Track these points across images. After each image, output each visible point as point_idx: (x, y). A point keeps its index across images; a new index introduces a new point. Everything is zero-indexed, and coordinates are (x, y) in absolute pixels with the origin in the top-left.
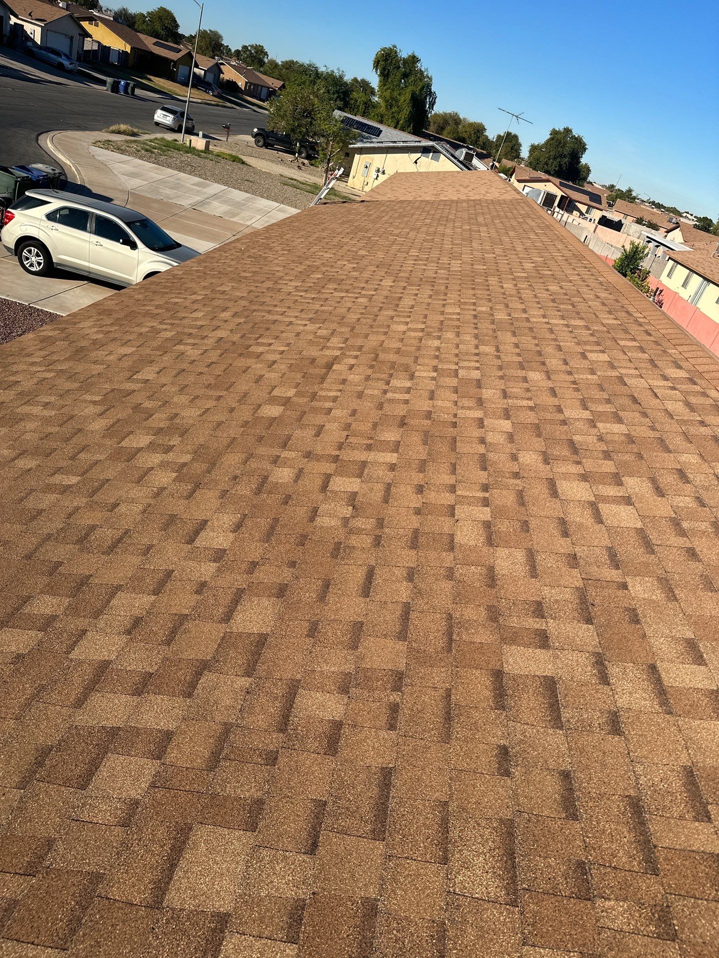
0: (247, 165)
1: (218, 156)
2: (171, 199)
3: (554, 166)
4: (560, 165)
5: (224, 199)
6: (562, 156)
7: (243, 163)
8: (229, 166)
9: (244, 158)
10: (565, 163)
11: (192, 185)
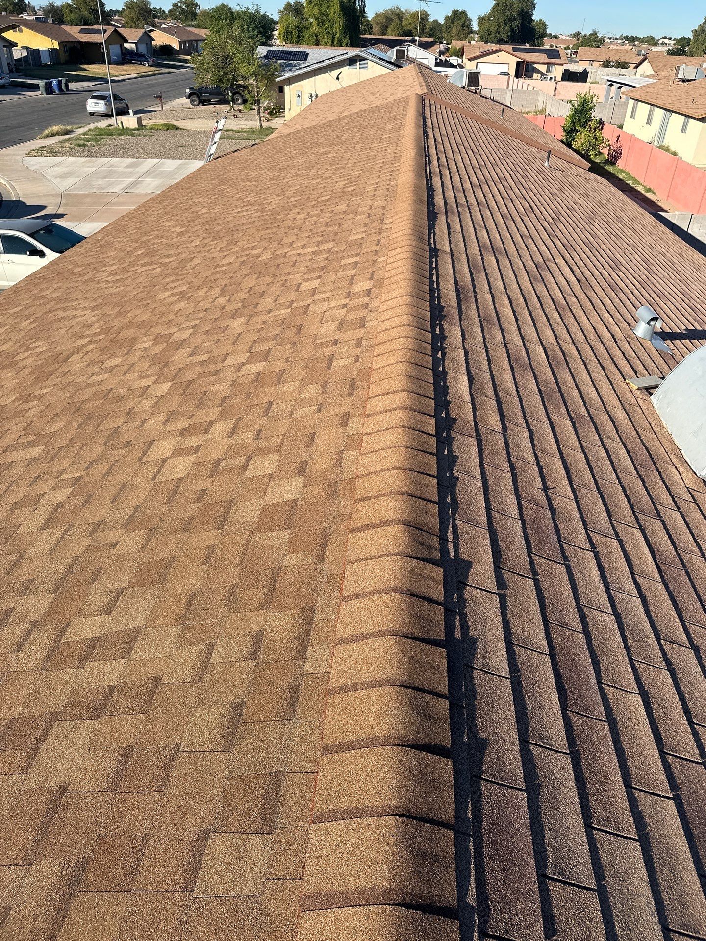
0: (181, 129)
1: (152, 129)
2: (104, 189)
3: (505, 33)
4: (512, 30)
5: (156, 173)
6: (512, 19)
7: (177, 129)
8: (162, 136)
9: (177, 124)
10: (517, 26)
11: (125, 167)
